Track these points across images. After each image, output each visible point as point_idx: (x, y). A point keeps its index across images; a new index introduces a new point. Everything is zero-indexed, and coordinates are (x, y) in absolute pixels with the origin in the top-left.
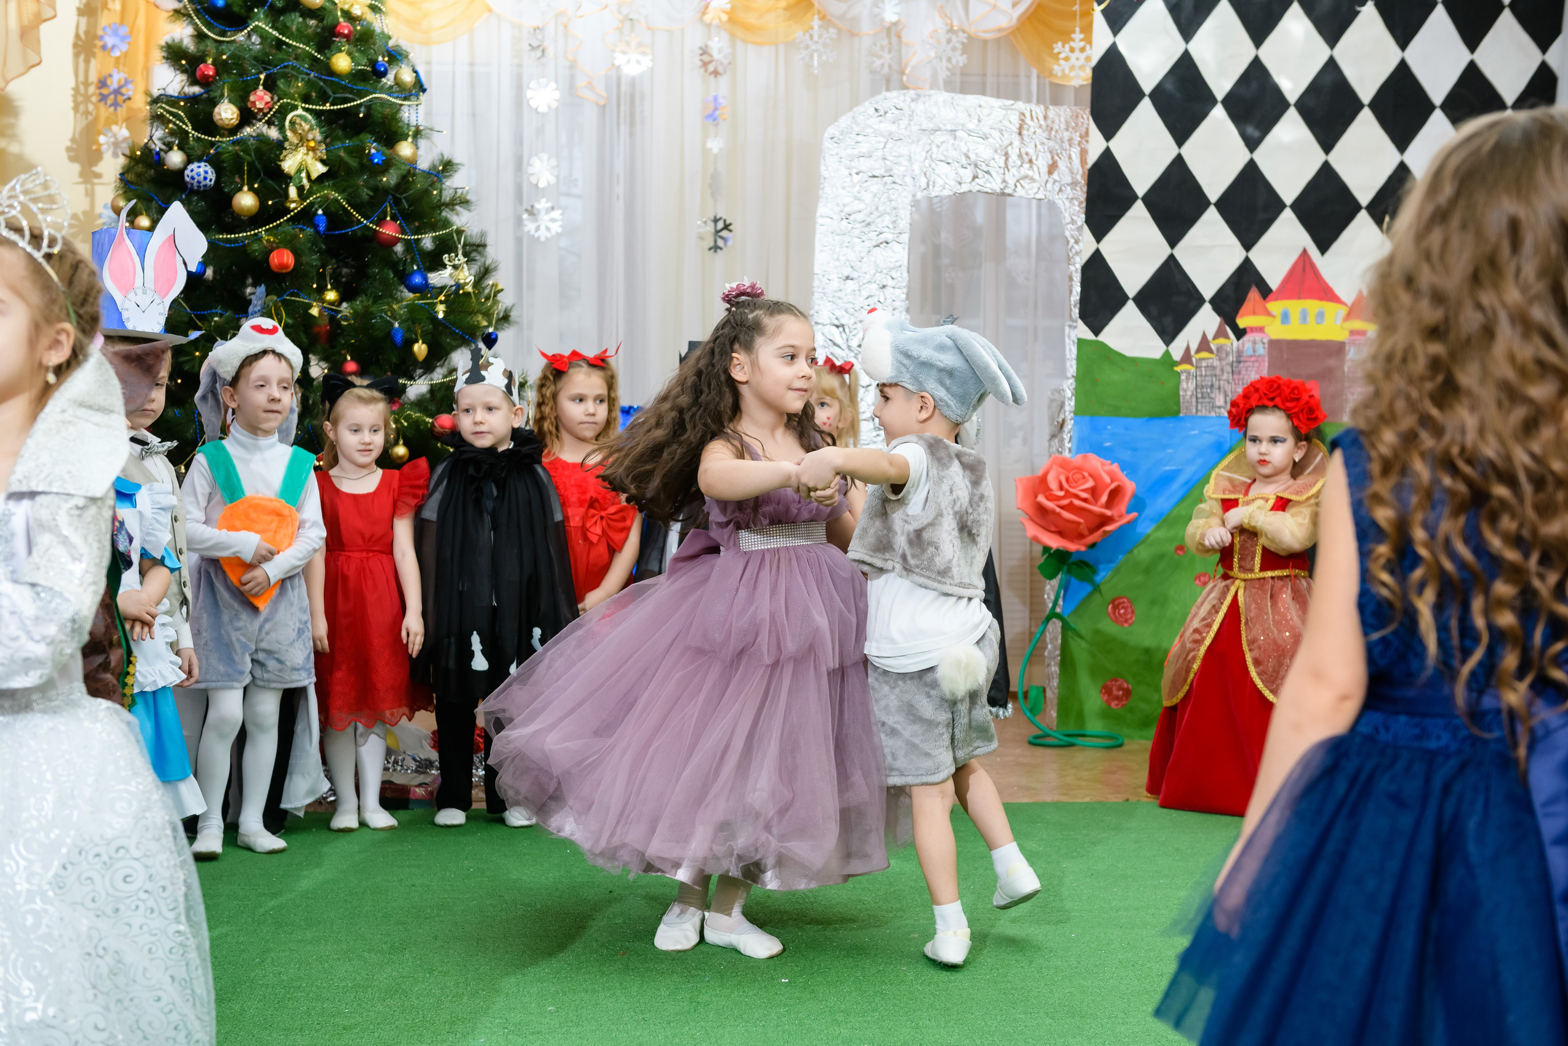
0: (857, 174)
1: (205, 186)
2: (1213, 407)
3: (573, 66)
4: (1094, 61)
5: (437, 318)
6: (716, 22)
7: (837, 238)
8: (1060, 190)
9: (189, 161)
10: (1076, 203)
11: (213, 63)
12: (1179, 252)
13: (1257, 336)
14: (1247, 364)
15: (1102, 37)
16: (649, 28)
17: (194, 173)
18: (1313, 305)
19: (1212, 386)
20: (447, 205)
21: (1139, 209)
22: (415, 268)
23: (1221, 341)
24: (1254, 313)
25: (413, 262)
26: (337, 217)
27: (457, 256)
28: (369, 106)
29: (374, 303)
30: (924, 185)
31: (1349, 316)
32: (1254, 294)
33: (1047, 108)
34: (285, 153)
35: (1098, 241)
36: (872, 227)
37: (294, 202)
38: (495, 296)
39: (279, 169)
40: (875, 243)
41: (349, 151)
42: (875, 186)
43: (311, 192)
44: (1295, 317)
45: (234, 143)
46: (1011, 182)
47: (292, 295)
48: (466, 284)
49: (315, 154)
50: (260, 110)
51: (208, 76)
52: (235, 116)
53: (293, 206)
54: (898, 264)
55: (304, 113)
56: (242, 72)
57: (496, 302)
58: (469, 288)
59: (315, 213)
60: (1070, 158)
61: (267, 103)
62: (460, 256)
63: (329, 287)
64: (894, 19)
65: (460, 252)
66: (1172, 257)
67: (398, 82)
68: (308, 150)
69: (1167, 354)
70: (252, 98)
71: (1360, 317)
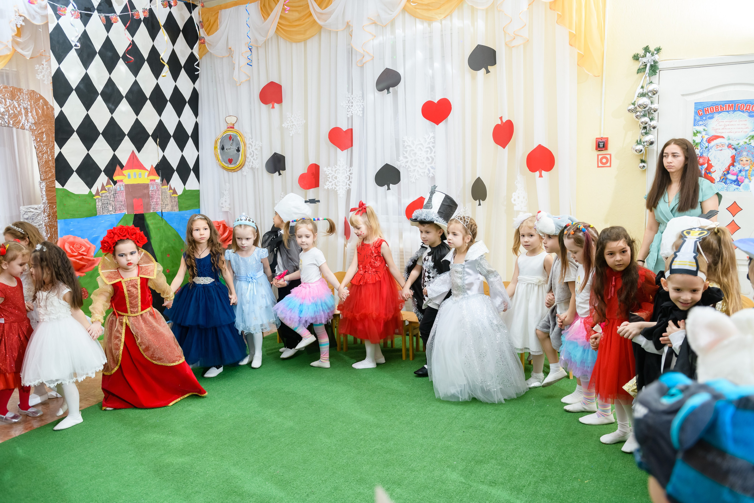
2: (109, 211)
4: (53, 75)
12: (90, 152)
13: (120, 183)
14: (118, 194)
18: (137, 171)
19: (107, 203)
21: (75, 136)
23: (109, 186)
24: (119, 175)
31: (148, 176)
32: (118, 168)
35: (61, 148)
44: (132, 176)
66: (88, 154)
69: (90, 192)
71: (153, 175)
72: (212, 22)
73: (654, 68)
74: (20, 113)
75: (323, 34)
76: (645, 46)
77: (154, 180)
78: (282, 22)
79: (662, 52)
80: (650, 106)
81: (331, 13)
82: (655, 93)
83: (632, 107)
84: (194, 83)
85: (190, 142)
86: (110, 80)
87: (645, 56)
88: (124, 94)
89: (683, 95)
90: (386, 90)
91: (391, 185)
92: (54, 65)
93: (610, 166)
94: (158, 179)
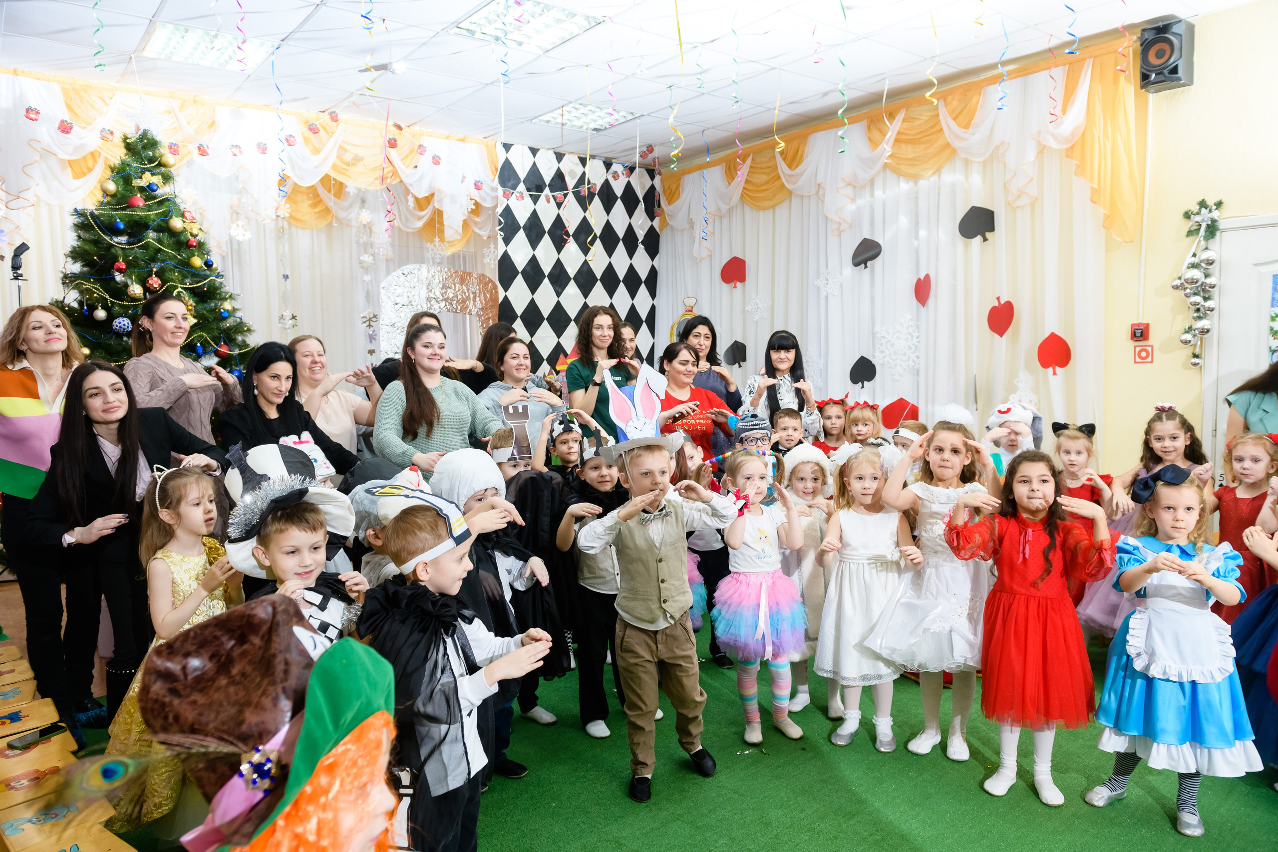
4: (499, 257)
11: (123, 262)
12: (535, 340)
32: (562, 356)
41: (208, 311)
51: (122, 269)
56: (142, 267)
64: (368, 220)
70: (150, 281)
72: (674, 189)
73: (1212, 229)
74: (468, 297)
75: (793, 198)
76: (1201, 199)
78: (749, 187)
79: (1224, 206)
80: (1203, 280)
81: (802, 174)
82: (1210, 263)
83: (1178, 282)
84: (653, 259)
85: (644, 327)
86: (558, 260)
87: (1198, 213)
88: (572, 275)
89: (1256, 265)
90: (863, 265)
91: (865, 383)
92: (501, 248)
93: (1152, 362)
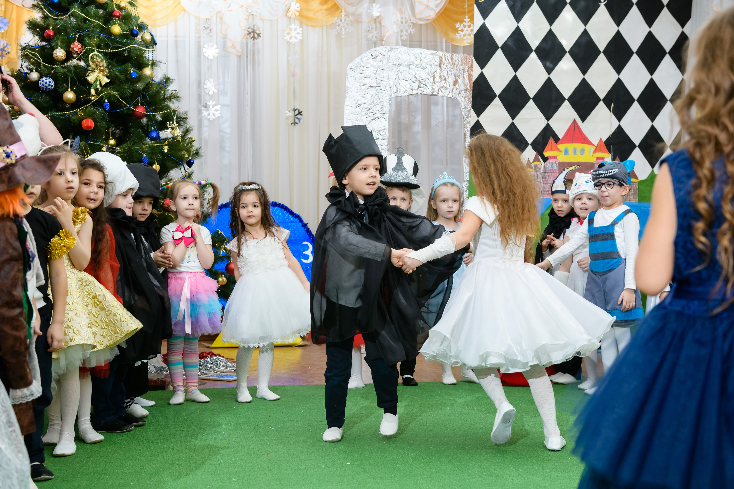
0: (363, 85)
1: (49, 89)
3: (225, 37)
4: (475, 32)
5: (164, 153)
6: (293, 16)
7: (354, 116)
8: (459, 93)
9: (41, 76)
10: (467, 99)
11: (53, 29)
12: (516, 121)
13: (553, 161)
14: (549, 174)
15: (478, 20)
16: (261, 19)
17: (44, 83)
18: (579, 146)
20: (167, 99)
21: (497, 101)
22: (153, 129)
23: (537, 163)
24: (552, 150)
25: (152, 126)
26: (114, 104)
27: (173, 123)
28: (129, 51)
29: (133, 145)
30: (395, 91)
31: (595, 152)
32: (551, 141)
33: (452, 55)
34: (89, 72)
35: (478, 117)
36: (371, 111)
37: (93, 96)
38: (191, 143)
39: (86, 81)
40: (372, 118)
41: (120, 72)
42: (372, 91)
43: (102, 92)
44: (571, 151)
45: (63, 68)
46: (436, 89)
47: (93, 141)
48: (178, 136)
49: (103, 73)
50: (76, 52)
51: (51, 35)
52: (64, 55)
53: (93, 98)
54: (383, 128)
55: (98, 53)
56: (67, 34)
57: (192, 146)
58: (179, 139)
59: (104, 102)
60: (464, 78)
61: (79, 49)
62: (175, 123)
63: (111, 138)
64: (378, 14)
65: (175, 121)
66: (513, 123)
67: (143, 40)
68: (100, 71)
70: (72, 46)
71: (601, 151)
77: (603, 159)
84: (683, 26)
85: (669, 107)
86: (550, 32)
94: (608, 158)
